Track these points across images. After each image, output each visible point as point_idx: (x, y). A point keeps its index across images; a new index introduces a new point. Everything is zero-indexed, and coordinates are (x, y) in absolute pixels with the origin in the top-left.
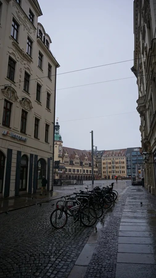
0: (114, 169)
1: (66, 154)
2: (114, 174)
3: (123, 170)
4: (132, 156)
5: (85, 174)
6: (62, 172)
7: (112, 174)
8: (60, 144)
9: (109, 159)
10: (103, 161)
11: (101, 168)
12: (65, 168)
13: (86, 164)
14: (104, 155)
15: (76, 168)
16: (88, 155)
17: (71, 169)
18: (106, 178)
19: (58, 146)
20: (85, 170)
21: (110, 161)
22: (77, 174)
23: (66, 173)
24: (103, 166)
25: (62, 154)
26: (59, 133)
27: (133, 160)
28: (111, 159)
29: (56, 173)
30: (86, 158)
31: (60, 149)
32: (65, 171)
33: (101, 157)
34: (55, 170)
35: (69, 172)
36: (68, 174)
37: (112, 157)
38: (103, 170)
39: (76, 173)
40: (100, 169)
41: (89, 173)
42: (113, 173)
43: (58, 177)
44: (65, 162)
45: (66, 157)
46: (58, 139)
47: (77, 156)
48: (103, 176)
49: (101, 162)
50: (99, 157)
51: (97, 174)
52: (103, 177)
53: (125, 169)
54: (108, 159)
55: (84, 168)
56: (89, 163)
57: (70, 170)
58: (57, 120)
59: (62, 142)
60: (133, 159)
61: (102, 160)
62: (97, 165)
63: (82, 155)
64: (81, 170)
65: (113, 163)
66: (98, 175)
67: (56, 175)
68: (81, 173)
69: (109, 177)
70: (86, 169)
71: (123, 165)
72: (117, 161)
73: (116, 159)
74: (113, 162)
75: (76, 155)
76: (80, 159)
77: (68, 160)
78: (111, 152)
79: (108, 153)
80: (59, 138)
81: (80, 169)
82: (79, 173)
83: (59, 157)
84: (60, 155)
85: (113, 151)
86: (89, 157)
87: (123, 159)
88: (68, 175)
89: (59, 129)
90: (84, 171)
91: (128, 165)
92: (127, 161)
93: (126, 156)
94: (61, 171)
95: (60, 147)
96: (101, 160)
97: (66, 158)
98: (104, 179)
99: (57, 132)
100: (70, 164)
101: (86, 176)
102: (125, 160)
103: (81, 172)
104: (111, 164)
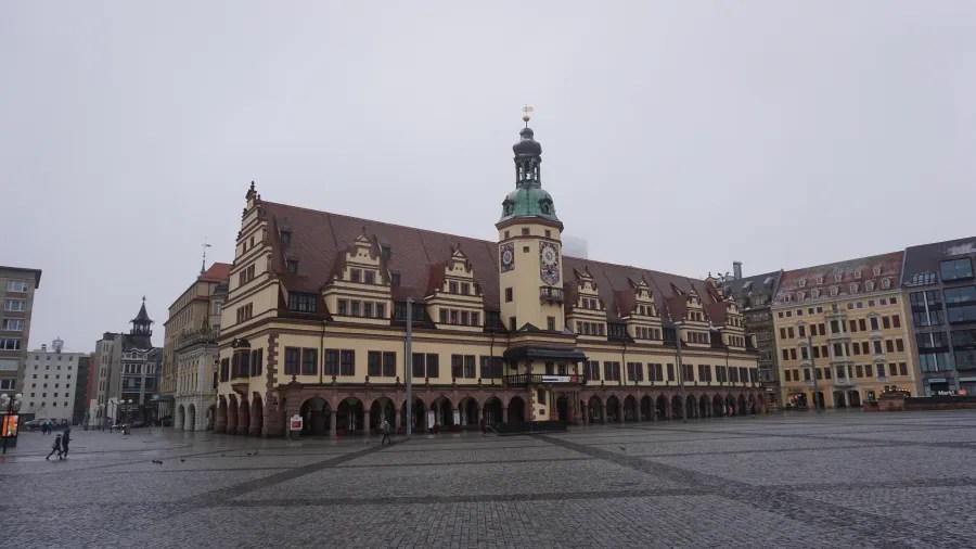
0: (845, 358)
1: (588, 290)
2: (847, 381)
3: (896, 358)
4: (946, 282)
5: (696, 387)
6: (566, 379)
7: (836, 380)
8: (548, 232)
9: (811, 311)
10: (778, 323)
11: (772, 356)
12: (584, 360)
13: (694, 337)
14: (780, 294)
15: (645, 360)
16: (705, 296)
17: (617, 364)
18: (805, 401)
19: (534, 245)
20: (690, 367)
21: (817, 319)
22: (652, 388)
23: (591, 383)
24: (781, 345)
25: (560, 285)
26: (538, 181)
27: (950, 305)
28: (820, 310)
29: (536, 385)
30: (694, 305)
31: (551, 263)
32: (586, 376)
33: (766, 303)
34: (529, 369)
35: (608, 377)
36: (602, 387)
37: (823, 297)
38: (783, 365)
39: (646, 382)
40: (767, 361)
41: (714, 382)
42: (841, 375)
43: (547, 408)
44: (586, 328)
45: (585, 302)
46: (536, 211)
47: (644, 297)
48: (784, 393)
49: (771, 328)
50: (759, 302)
51: (757, 385)
52: (786, 399)
53: (908, 355)
54: (805, 311)
55: (686, 355)
56: (712, 333)
57: (612, 370)
58: (526, 119)
59: (560, 227)
60: (950, 300)
61: (775, 316)
62: (754, 339)
63: (669, 293)
64: (670, 367)
65: (835, 329)
66: (763, 388)
67: (535, 398)
68: (671, 383)
69: (819, 398)
70: (695, 362)
71: (892, 334)
72: (856, 314)
73: (850, 307)
74: (835, 325)
75: (639, 291)
76: (662, 312)
77: (599, 316)
78: (820, 276)
79: (803, 280)
80: (541, 202)
81: (664, 361)
82: (664, 383)
83: (547, 300)
84: (550, 288)
85: (827, 270)
86: (708, 302)
87: (893, 301)
88: (599, 393)
89: (539, 160)
90: (687, 372)
91: (923, 331)
92: (917, 310)
93: (904, 287)
94: (562, 373)
95: (548, 249)
96: (771, 318)
97: (585, 307)
98: (796, 408)
99: (528, 178)
100: (612, 340)
101: (698, 396)
102: (901, 309)
103: (671, 378)
104: (823, 332)
